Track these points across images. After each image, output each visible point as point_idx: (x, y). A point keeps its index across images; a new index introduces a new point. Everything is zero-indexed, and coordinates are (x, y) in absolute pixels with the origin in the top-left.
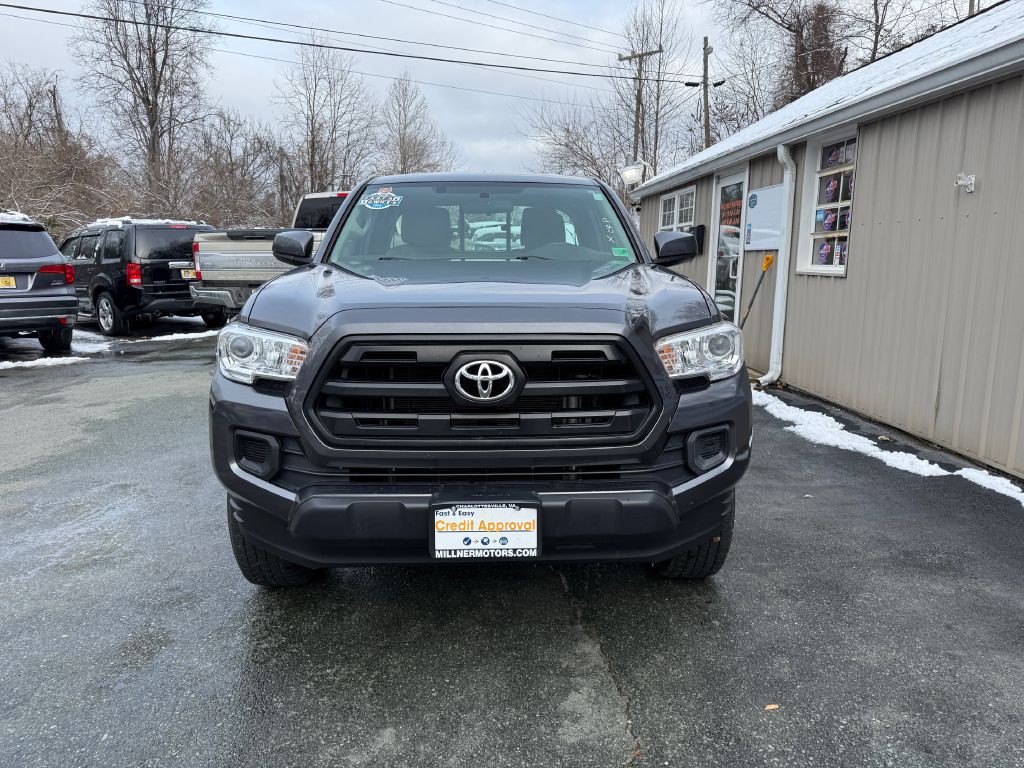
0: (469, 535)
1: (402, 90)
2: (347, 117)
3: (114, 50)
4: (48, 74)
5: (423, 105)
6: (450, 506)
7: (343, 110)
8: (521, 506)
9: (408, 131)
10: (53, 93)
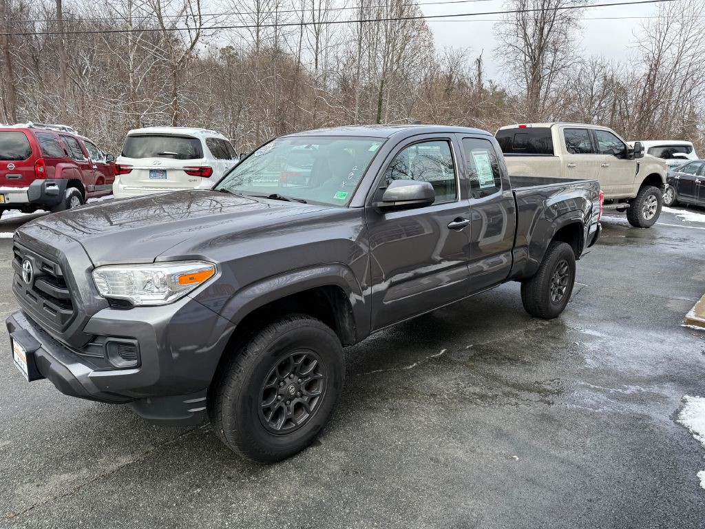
10: (479, 61)
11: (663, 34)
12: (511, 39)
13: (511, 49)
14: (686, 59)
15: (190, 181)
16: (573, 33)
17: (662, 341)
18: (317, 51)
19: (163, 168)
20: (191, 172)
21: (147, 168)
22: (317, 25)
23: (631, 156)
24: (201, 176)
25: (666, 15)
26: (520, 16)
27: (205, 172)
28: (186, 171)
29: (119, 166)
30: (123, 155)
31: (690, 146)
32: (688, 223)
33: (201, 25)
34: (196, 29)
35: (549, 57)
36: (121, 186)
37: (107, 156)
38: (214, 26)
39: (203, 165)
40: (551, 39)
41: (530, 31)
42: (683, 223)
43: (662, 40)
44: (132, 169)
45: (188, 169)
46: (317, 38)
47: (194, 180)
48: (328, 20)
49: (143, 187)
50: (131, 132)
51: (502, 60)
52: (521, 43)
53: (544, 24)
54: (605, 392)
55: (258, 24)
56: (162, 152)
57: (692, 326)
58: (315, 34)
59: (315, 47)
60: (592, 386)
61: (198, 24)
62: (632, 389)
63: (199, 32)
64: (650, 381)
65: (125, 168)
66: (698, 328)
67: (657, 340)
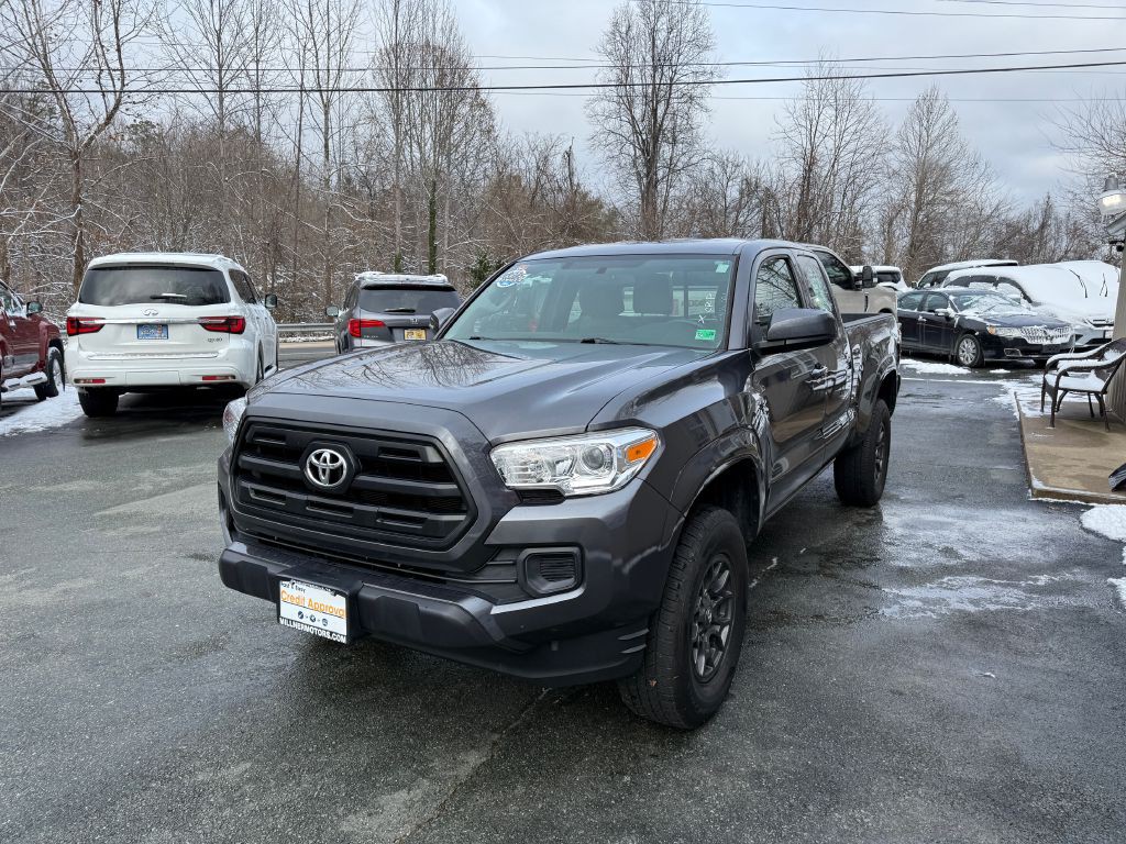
0: (303, 610)
1: (926, 109)
2: (852, 146)
3: (623, 106)
4: (555, 138)
5: (953, 121)
6: (288, 580)
7: (847, 138)
8: (336, 593)
9: (930, 153)
10: (569, 154)
11: (815, 122)
12: (612, 124)
13: (612, 138)
14: (846, 157)
15: (210, 340)
16: (698, 117)
17: (1025, 520)
18: (326, 133)
19: (159, 321)
20: (211, 325)
21: (133, 321)
22: (324, 94)
23: (858, 286)
24: (229, 331)
25: (816, 97)
26: (622, 90)
27: (234, 326)
28: (204, 325)
29: (77, 320)
30: (81, 301)
31: (897, 273)
32: (924, 375)
33: (123, 85)
34: (115, 92)
35: (665, 150)
36: (83, 354)
37: (28, 304)
38: (148, 89)
39: (232, 314)
40: (667, 124)
41: (638, 113)
42: (919, 376)
43: (813, 130)
44: (102, 326)
45: (208, 321)
46: (326, 113)
47: (218, 340)
48: (342, 86)
49: (127, 354)
50: (97, 261)
51: (600, 155)
52: (627, 129)
53: (658, 102)
54: (1016, 586)
55: (221, 86)
56: (158, 294)
57: (1044, 499)
58: (322, 106)
59: (322, 126)
60: (996, 581)
61: (118, 85)
62: (1043, 580)
63: (120, 97)
64: (1053, 568)
65: (90, 322)
66: (1053, 500)
67: (1018, 520)
